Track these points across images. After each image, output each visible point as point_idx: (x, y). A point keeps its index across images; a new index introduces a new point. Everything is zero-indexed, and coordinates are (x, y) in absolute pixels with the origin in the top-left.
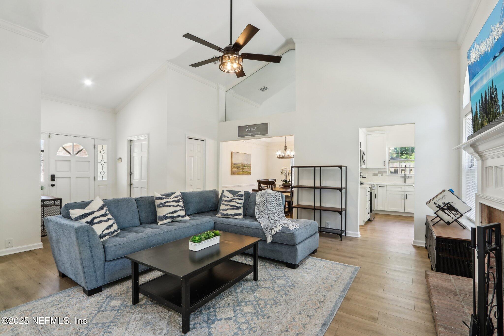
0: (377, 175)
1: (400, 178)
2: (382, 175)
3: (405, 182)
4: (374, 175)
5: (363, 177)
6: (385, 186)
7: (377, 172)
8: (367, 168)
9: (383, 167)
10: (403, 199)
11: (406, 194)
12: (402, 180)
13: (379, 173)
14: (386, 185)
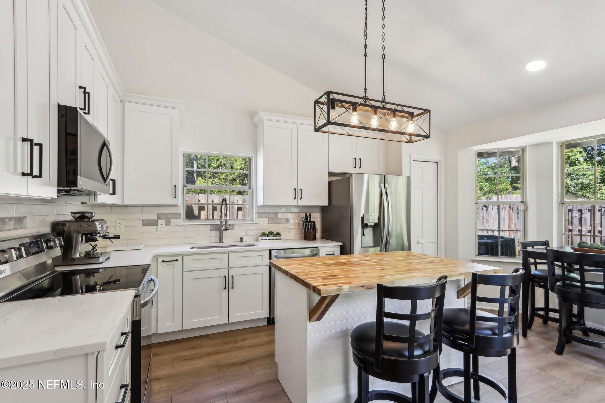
0: (153, 223)
1: (211, 230)
2: (168, 223)
3: (221, 241)
4: (146, 223)
5: (110, 238)
6: (180, 259)
7: (154, 217)
8: (126, 203)
9: (172, 202)
10: (225, 288)
11: (230, 275)
12: (216, 233)
13: (159, 217)
14: (183, 255)
